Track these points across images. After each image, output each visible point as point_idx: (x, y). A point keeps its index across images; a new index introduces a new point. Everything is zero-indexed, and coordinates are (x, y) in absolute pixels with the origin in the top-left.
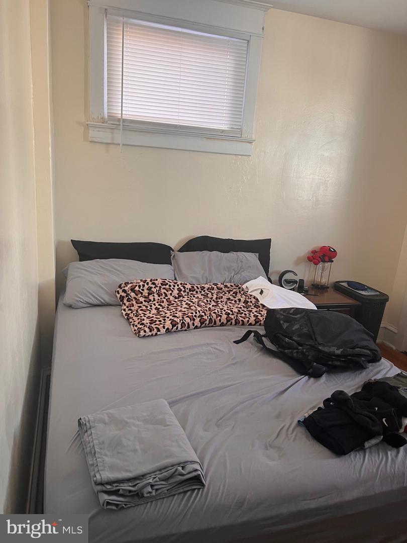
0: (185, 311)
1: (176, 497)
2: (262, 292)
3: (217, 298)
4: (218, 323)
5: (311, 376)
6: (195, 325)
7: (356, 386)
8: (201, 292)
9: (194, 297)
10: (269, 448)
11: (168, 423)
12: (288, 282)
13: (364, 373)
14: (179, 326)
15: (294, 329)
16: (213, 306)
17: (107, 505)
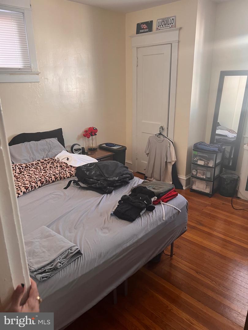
0: (29, 180)
1: (71, 264)
2: (68, 159)
3: (43, 168)
4: (51, 181)
5: (107, 193)
6: (39, 186)
7: (128, 192)
8: (32, 167)
9: (30, 170)
10: (103, 229)
11: (53, 235)
12: (76, 150)
13: (129, 185)
14: (30, 189)
15: (92, 174)
16: (44, 173)
17: (42, 279)
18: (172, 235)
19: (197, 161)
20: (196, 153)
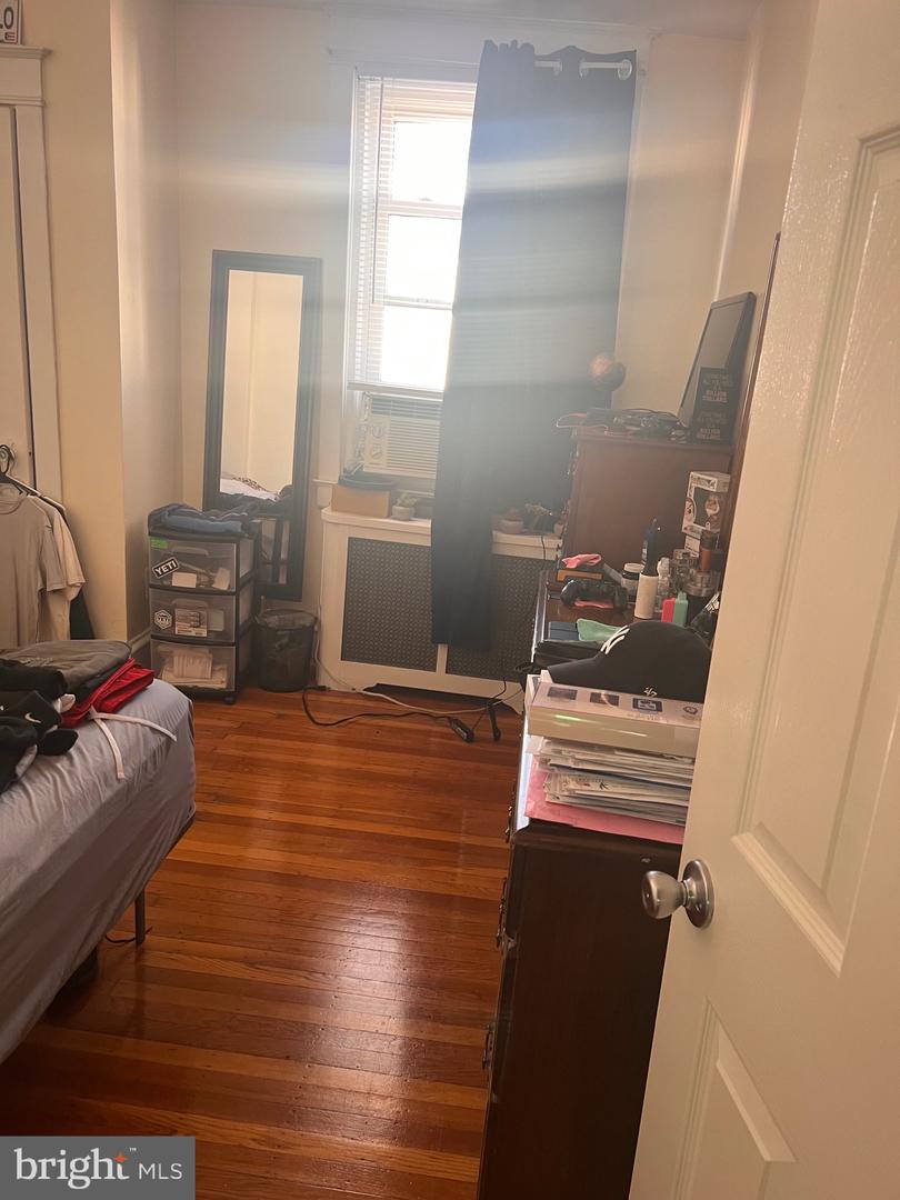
18: (154, 840)
19: (170, 577)
20: (163, 544)
